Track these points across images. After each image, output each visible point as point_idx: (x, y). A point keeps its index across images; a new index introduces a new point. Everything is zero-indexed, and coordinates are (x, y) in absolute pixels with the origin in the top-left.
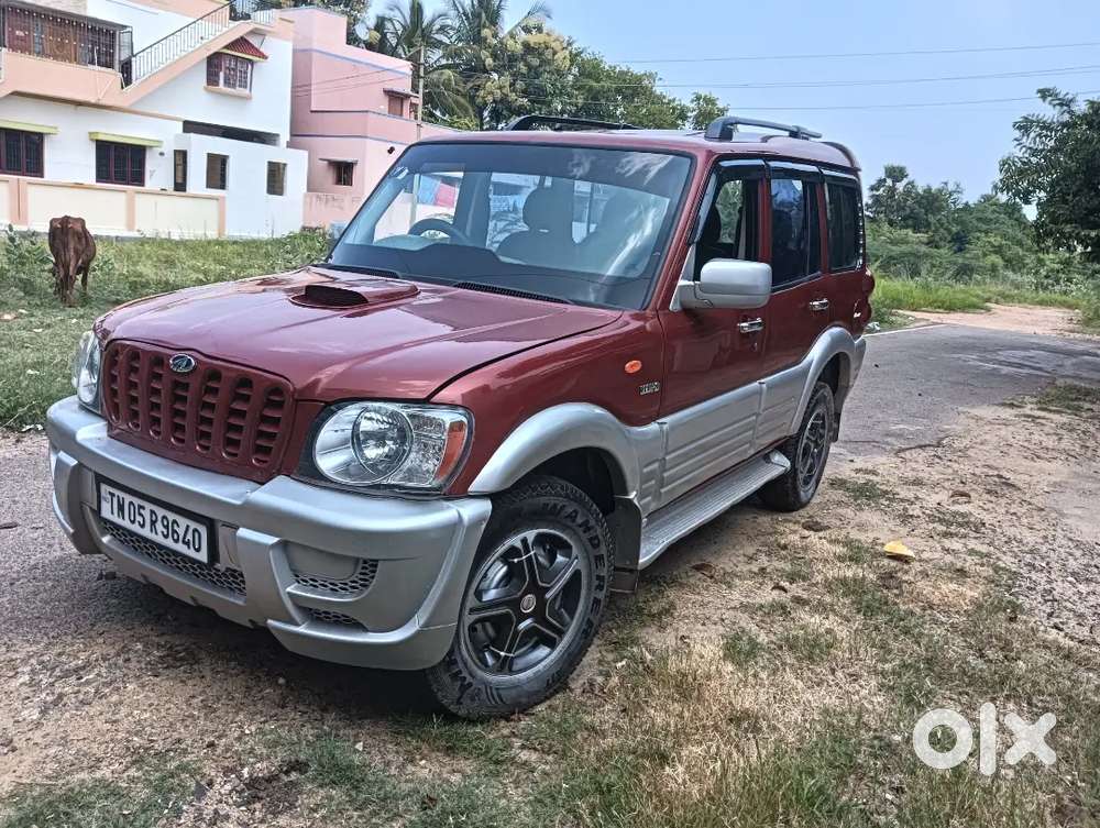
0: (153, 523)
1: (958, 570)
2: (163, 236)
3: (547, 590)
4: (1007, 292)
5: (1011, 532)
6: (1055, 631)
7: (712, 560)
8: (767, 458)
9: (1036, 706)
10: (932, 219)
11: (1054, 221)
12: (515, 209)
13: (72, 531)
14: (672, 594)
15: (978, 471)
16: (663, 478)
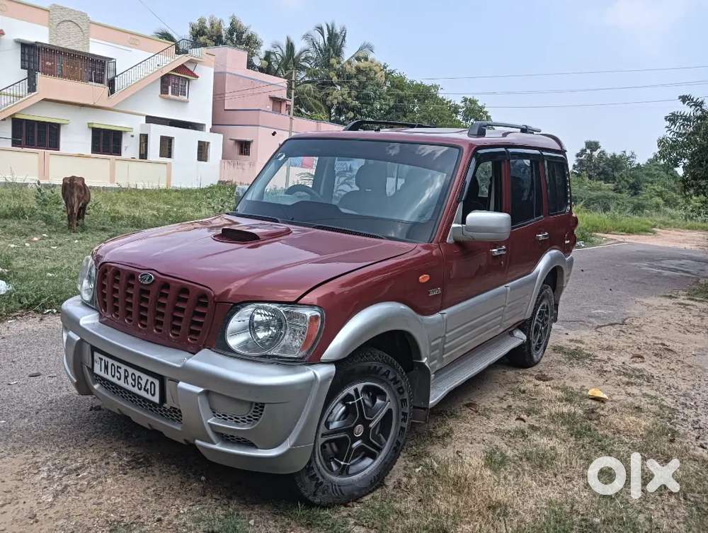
0: (126, 377)
1: (636, 408)
2: (133, 187)
3: (371, 422)
4: (666, 221)
5: (671, 382)
6: (701, 449)
7: (476, 400)
8: (511, 334)
9: (690, 500)
10: (616, 174)
11: (695, 178)
12: (351, 170)
13: (75, 381)
14: (451, 423)
15: (649, 341)
16: (444, 349)
